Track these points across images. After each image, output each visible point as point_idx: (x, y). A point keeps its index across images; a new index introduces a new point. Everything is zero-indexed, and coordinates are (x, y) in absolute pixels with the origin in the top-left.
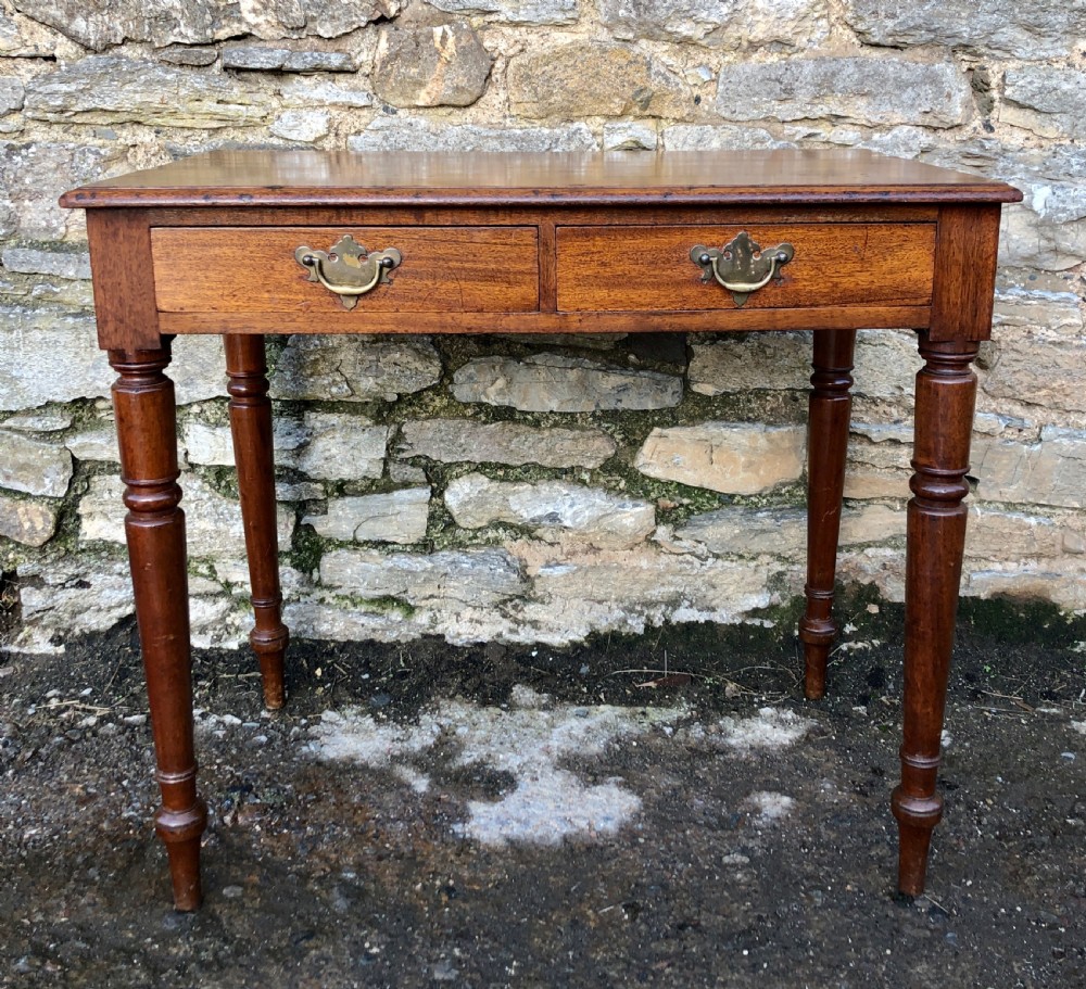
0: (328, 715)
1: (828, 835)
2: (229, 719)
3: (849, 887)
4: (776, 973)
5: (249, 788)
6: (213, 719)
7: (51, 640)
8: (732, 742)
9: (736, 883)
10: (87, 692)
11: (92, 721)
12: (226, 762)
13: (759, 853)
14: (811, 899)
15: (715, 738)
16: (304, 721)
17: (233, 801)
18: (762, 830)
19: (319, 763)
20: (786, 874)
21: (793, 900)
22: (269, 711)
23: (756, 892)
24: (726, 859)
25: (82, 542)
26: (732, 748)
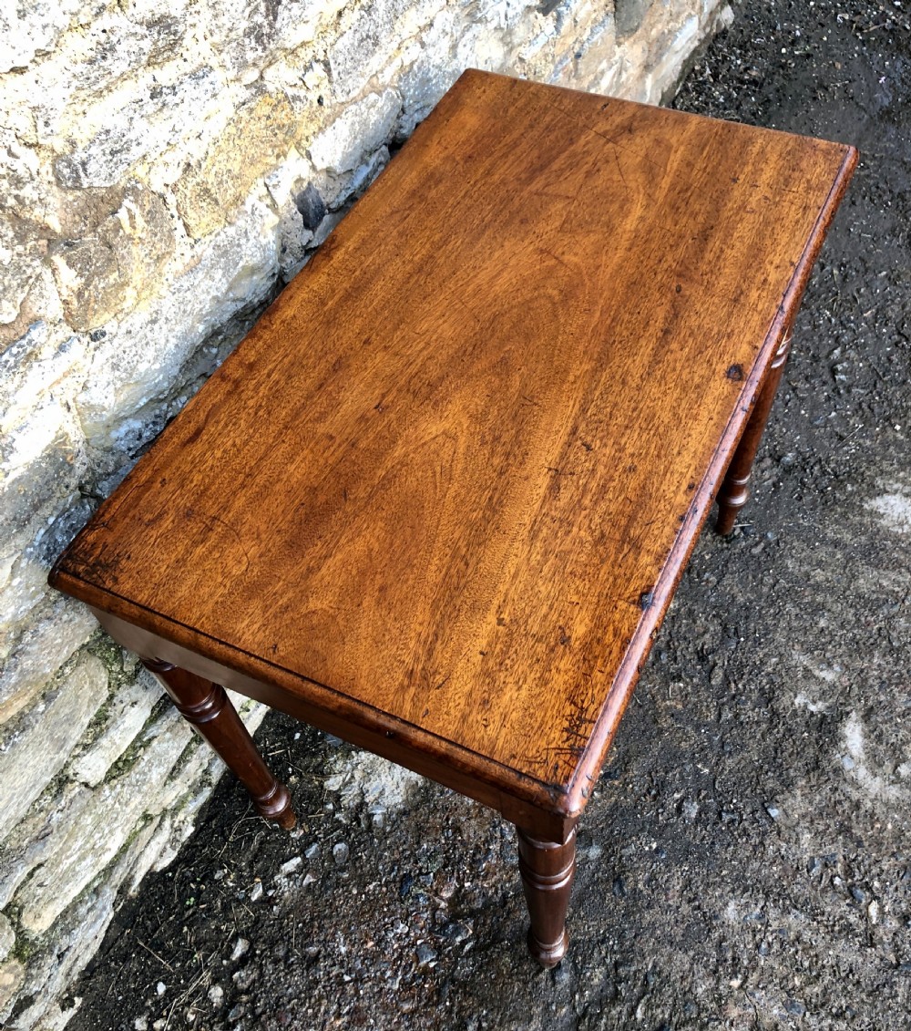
0: (333, 784)
2: (290, 866)
5: (407, 878)
6: (280, 879)
7: (63, 1009)
10: (161, 988)
11: (217, 993)
12: (362, 885)
16: (330, 807)
17: (422, 895)
19: (404, 813)
22: (294, 830)
25: (37, 939)
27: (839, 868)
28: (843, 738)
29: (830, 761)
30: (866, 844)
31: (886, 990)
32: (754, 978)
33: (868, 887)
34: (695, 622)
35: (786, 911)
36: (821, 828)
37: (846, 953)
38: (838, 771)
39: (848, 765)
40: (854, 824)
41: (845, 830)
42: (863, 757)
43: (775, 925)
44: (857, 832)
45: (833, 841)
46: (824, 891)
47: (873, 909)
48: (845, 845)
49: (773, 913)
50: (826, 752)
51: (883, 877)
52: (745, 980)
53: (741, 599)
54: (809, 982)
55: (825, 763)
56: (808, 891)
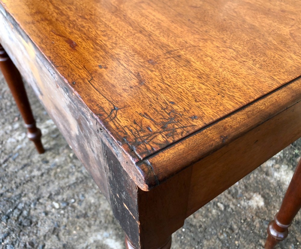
1: (257, 223)
3: (236, 242)
4: (181, 242)
8: (276, 174)
9: (211, 212)
13: (229, 210)
14: (222, 234)
15: (272, 169)
18: (241, 205)
20: (227, 222)
21: (216, 230)
23: (211, 219)
24: (219, 204)
26: (272, 176)
27: (76, 204)
28: (116, 240)
29: (112, 228)
30: (76, 219)
31: (35, 192)
32: (69, 160)
33: (64, 209)
34: (202, 215)
35: (77, 179)
36: (92, 208)
37: (53, 188)
38: (106, 228)
39: (105, 234)
40: (85, 220)
41: (85, 216)
42: (104, 242)
43: (76, 173)
44: (82, 220)
45: (85, 209)
46: (73, 195)
47: (57, 205)
48: (81, 211)
49: (79, 175)
50: (116, 229)
51: (62, 216)
52: (70, 158)
53: (205, 242)
54: (56, 173)
55: (112, 226)
56: (77, 190)
